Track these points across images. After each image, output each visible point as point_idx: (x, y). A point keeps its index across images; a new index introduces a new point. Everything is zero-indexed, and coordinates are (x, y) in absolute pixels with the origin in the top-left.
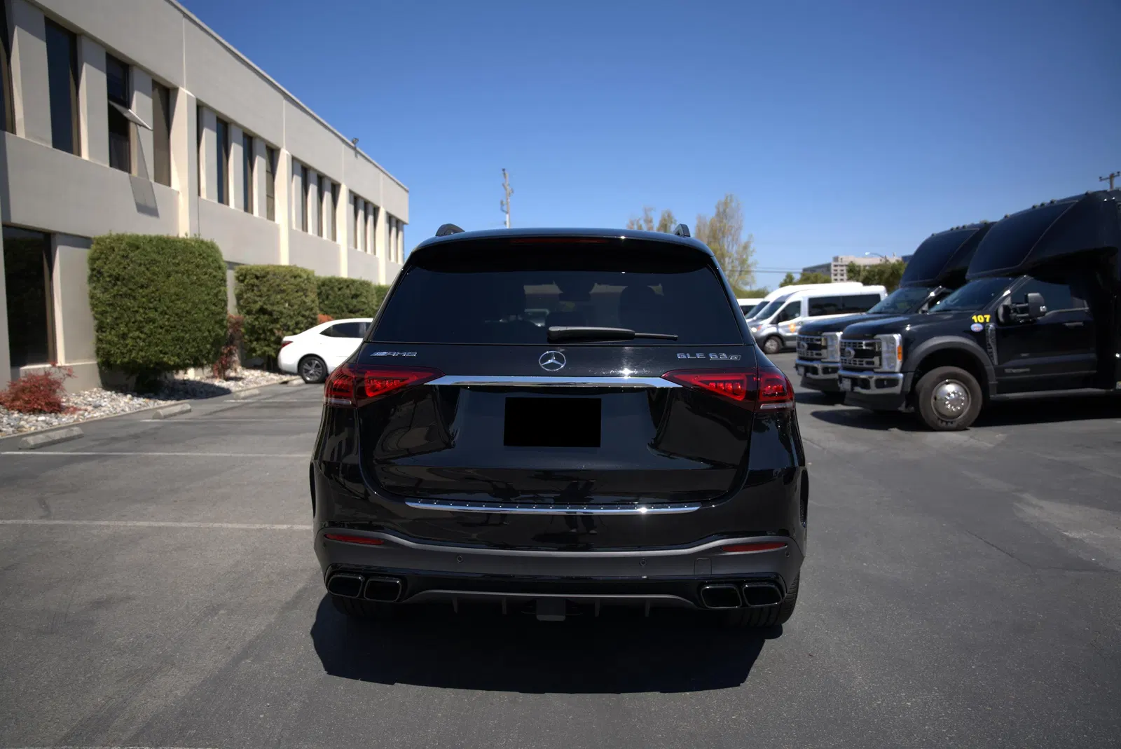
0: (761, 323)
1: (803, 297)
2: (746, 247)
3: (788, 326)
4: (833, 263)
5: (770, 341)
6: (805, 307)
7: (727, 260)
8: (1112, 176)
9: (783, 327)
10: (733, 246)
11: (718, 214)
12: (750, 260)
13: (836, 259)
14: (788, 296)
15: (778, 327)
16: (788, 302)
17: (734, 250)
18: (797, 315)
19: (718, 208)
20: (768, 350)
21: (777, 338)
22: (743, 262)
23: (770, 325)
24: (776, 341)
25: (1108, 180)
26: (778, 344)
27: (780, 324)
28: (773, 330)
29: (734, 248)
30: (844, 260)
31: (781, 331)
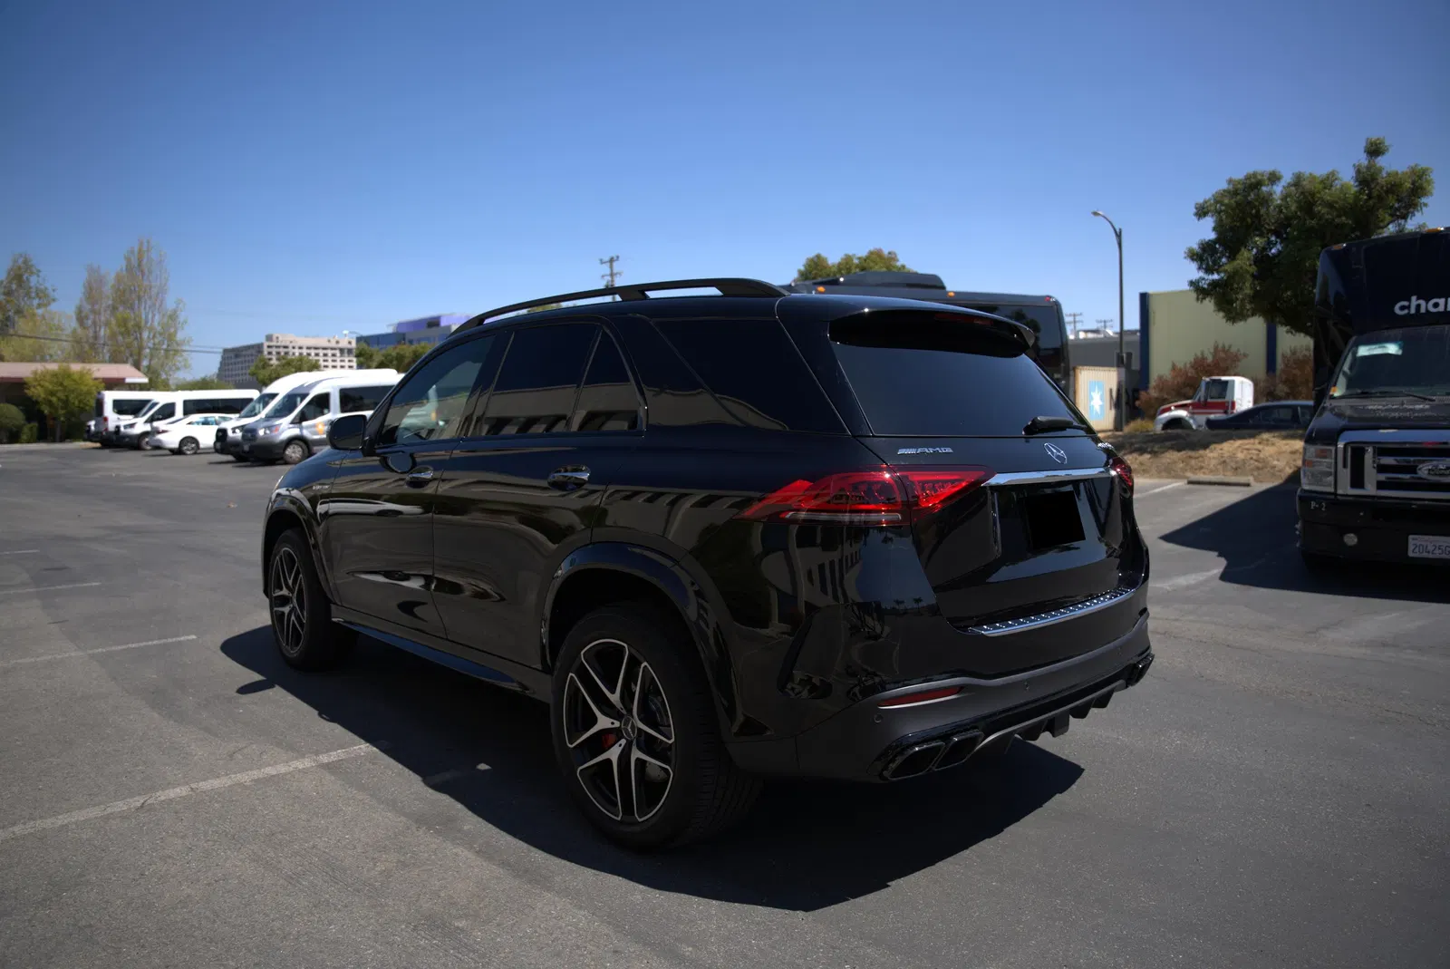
0: (278, 422)
1: (333, 387)
2: (173, 317)
3: (315, 426)
4: (266, 344)
5: (292, 447)
6: (335, 401)
7: (145, 335)
8: (612, 261)
9: (307, 427)
10: (154, 316)
11: (129, 269)
12: (180, 336)
13: (269, 338)
14: (312, 386)
15: (301, 428)
16: (313, 394)
17: (156, 321)
18: (326, 411)
19: (128, 260)
20: (289, 460)
21: (301, 443)
22: (171, 338)
23: (291, 426)
24: (297, 444)
25: (608, 264)
26: (303, 452)
27: (304, 424)
28: (295, 431)
29: (157, 317)
30: (280, 339)
31: (306, 433)
